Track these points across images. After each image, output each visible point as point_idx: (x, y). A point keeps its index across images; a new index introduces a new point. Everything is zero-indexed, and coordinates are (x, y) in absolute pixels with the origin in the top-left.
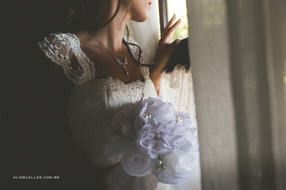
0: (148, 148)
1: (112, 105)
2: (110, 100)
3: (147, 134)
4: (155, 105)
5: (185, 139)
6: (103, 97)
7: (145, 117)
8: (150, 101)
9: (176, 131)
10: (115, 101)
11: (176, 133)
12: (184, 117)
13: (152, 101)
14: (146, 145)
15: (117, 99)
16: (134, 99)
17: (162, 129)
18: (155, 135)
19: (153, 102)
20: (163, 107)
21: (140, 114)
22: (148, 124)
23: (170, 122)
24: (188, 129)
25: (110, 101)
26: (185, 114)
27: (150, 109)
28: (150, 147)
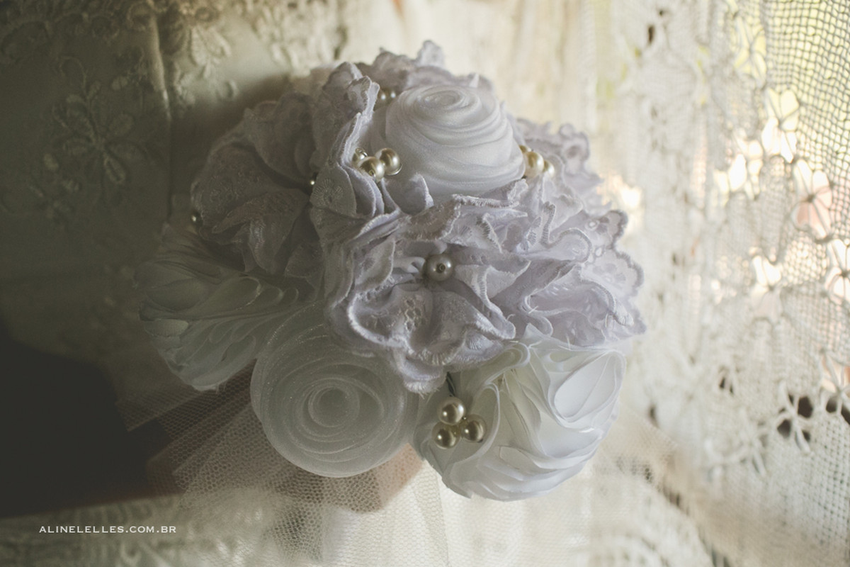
0: (390, 342)
1: (191, 99)
2: (178, 74)
3: (385, 264)
4: (414, 95)
5: (578, 281)
6: (141, 60)
7: (368, 167)
8: (389, 72)
9: (532, 239)
10: (206, 75)
11: (531, 248)
12: (558, 153)
13: (396, 70)
14: (382, 328)
15: (216, 61)
16: (300, 60)
17: (464, 231)
18: (421, 261)
19: (403, 75)
20: (459, 108)
21: (337, 153)
22: (388, 210)
23: (502, 193)
24: (584, 216)
25: (182, 76)
26: (560, 133)
27: (389, 118)
28: (402, 338)
